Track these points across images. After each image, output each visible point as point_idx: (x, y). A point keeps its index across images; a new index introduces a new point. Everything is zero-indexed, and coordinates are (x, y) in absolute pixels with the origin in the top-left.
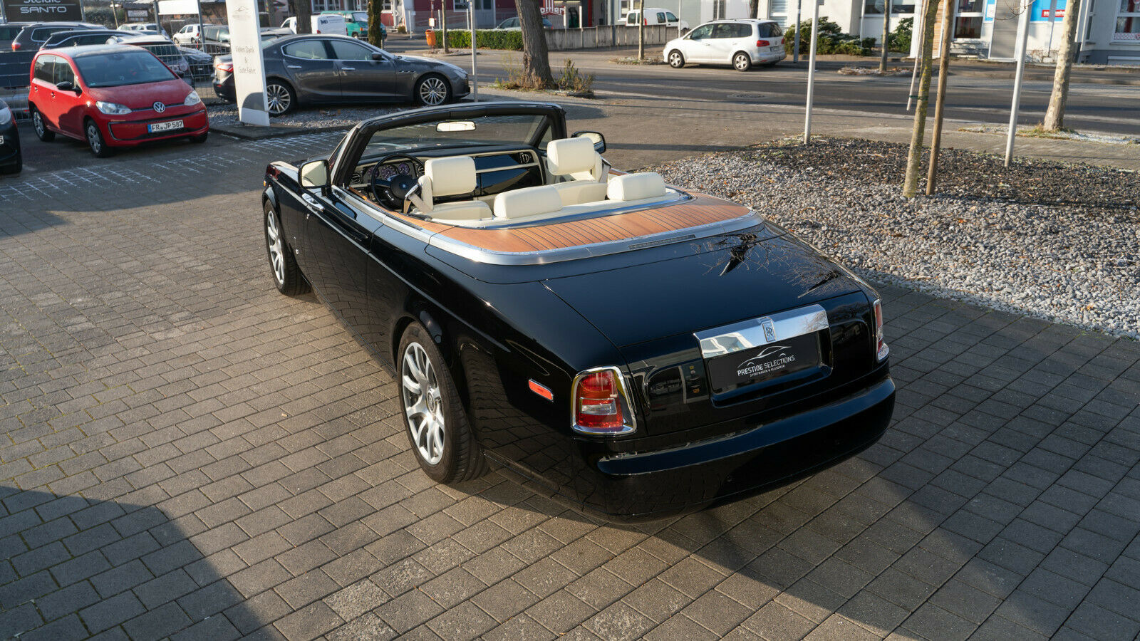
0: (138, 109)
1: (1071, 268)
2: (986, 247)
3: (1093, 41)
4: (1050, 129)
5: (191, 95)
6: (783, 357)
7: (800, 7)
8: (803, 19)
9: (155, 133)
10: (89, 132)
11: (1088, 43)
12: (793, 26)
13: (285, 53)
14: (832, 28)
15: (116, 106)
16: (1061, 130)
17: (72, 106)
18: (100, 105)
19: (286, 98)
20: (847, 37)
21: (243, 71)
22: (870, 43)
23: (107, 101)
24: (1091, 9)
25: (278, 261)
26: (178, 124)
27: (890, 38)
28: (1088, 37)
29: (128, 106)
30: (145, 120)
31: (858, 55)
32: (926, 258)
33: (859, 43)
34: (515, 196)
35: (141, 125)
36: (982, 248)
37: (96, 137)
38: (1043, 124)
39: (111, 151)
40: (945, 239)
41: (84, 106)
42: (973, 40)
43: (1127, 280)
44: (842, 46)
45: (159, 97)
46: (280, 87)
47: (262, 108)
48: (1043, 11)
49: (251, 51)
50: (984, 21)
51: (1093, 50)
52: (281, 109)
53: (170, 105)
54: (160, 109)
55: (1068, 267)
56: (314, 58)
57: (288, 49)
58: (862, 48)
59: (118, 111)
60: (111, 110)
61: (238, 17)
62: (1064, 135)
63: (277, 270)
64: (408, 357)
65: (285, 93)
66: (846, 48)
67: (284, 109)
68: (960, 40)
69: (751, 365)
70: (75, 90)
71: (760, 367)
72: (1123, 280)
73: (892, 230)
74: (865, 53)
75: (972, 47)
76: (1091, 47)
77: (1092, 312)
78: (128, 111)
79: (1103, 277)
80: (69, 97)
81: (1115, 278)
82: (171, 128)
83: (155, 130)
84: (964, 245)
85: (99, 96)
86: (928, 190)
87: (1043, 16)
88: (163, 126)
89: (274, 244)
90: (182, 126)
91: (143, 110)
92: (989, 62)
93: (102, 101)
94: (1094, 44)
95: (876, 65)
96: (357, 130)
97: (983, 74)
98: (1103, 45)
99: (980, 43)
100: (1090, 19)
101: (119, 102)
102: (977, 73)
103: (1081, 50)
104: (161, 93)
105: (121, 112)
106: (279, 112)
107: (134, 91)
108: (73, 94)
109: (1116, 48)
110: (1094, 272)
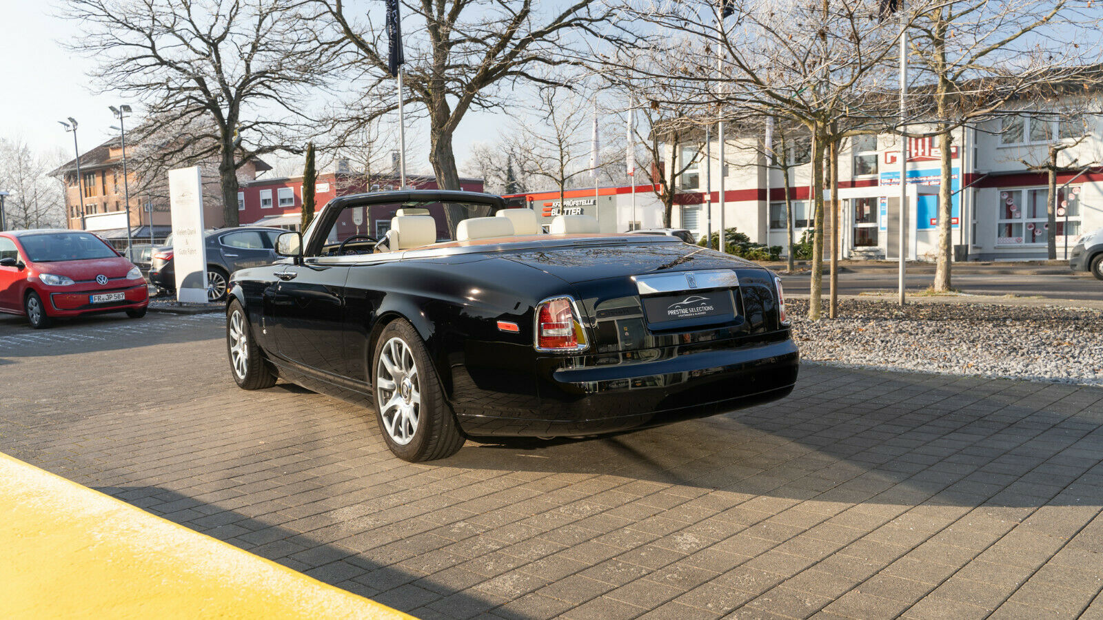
0: (81, 281)
1: (955, 349)
2: (882, 341)
3: (979, 246)
4: (941, 290)
5: (132, 271)
6: (704, 305)
7: (710, 218)
8: (713, 231)
9: (97, 304)
10: (30, 305)
11: (975, 248)
12: (705, 237)
13: (223, 242)
14: (740, 238)
15: (60, 278)
16: (950, 290)
17: (14, 281)
18: (43, 277)
19: (222, 285)
20: (755, 245)
21: (184, 252)
22: (777, 250)
23: (51, 273)
24: (974, 217)
25: (239, 359)
26: (121, 296)
27: (794, 248)
28: (974, 241)
29: (71, 277)
30: (88, 291)
31: (767, 260)
32: (831, 350)
33: (767, 250)
34: (474, 221)
35: (85, 296)
36: (879, 343)
37: (36, 308)
38: (934, 286)
39: (50, 322)
40: (847, 338)
41: (24, 280)
42: (872, 248)
43: (1002, 352)
44: (752, 253)
45: (102, 271)
46: (216, 274)
47: (201, 286)
48: (931, 220)
49: (191, 232)
50: (879, 231)
51: (980, 254)
52: (216, 295)
53: (112, 278)
54: (103, 281)
55: (952, 349)
56: (248, 247)
57: (225, 239)
58: (770, 255)
59: (60, 283)
60: (53, 281)
61: (182, 202)
62: (953, 293)
63: (238, 368)
64: (384, 358)
65: (220, 280)
66: (756, 255)
67: (219, 296)
68: (859, 248)
69: (678, 308)
70: (17, 266)
71: (685, 311)
72: (999, 352)
73: (801, 337)
74: (773, 259)
75: (871, 254)
76: (978, 251)
77: (973, 368)
78: (70, 282)
79: (982, 352)
80: (11, 273)
81: (992, 351)
82: (113, 299)
83: (97, 301)
84: (863, 342)
85: (42, 268)
86: (831, 316)
87: (931, 224)
88: (104, 298)
89: (235, 344)
90: (124, 298)
91: (87, 281)
92: (887, 262)
93: (46, 273)
94: (980, 248)
95: (785, 267)
96: (329, 205)
97: (881, 270)
98: (989, 249)
99: (878, 251)
100: (974, 226)
101: (61, 274)
102: (876, 270)
103: (969, 253)
104: (104, 268)
105: (64, 284)
106: (214, 298)
107: (77, 265)
108: (14, 269)
109: (1001, 251)
110: (974, 349)
